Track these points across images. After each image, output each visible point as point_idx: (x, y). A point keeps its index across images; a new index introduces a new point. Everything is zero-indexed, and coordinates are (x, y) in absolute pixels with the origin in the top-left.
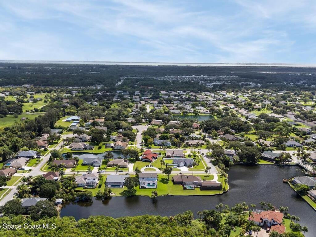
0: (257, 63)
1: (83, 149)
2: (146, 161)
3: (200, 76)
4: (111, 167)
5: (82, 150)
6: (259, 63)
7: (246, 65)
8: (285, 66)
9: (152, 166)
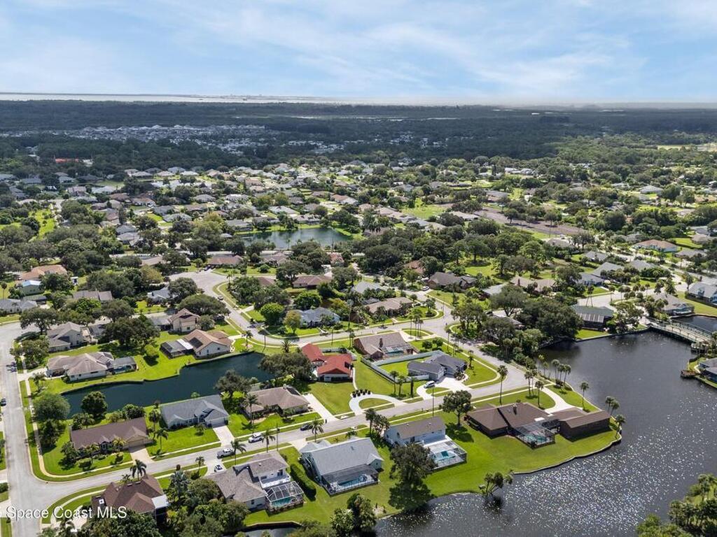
0: (263, 95)
1: (104, 373)
2: (335, 381)
3: (173, 126)
4: (262, 417)
5: (105, 377)
6: (269, 95)
7: (244, 100)
8: (330, 102)
9: (369, 393)
